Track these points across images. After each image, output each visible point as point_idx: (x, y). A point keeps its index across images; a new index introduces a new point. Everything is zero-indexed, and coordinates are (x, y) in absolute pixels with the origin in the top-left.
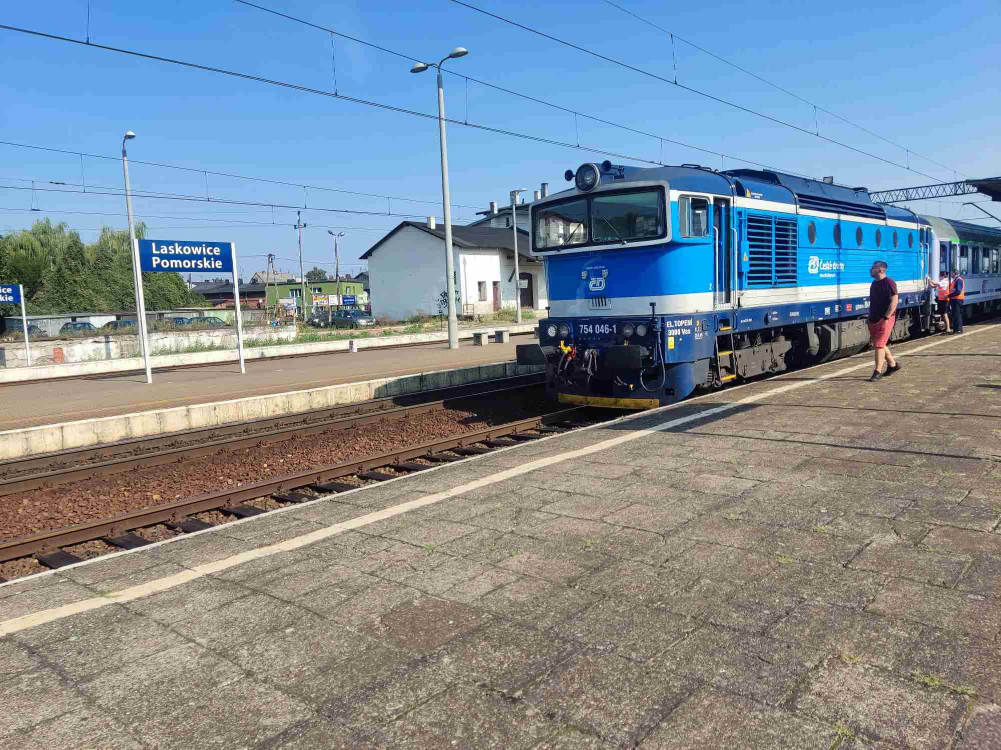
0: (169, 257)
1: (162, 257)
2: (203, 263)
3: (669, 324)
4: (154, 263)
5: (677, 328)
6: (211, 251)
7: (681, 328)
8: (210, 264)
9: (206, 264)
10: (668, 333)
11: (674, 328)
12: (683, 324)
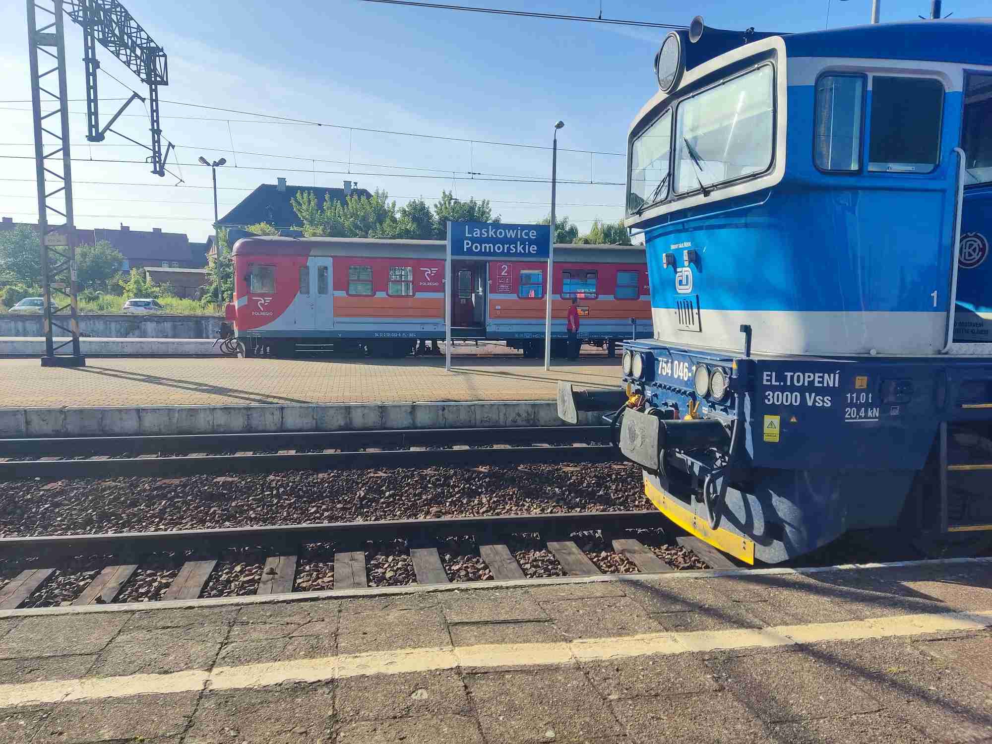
0: (481, 241)
1: (474, 240)
2: (516, 247)
3: (767, 377)
4: (466, 246)
5: (792, 389)
6: (527, 234)
7: (802, 390)
8: (524, 249)
9: (520, 249)
10: (766, 397)
11: (783, 389)
12: (811, 383)
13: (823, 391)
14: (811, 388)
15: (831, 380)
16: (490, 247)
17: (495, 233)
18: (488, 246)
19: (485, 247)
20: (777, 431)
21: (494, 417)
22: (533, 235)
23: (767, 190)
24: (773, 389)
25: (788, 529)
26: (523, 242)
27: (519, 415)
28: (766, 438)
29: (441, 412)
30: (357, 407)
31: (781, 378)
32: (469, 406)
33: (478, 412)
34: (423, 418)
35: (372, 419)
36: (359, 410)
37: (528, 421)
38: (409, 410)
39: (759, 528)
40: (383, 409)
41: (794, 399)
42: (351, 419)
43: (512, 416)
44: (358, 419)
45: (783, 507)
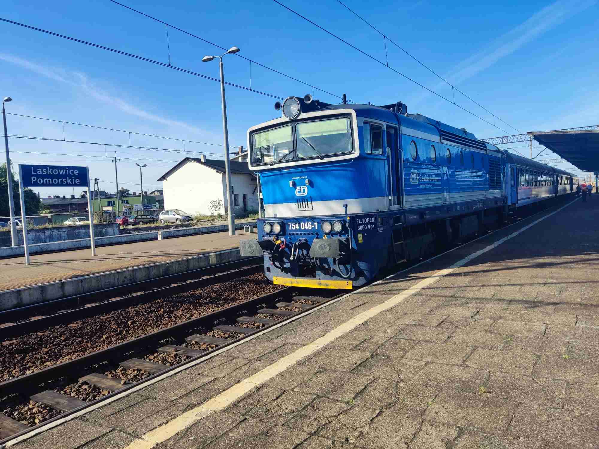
1: (38, 176)
2: (66, 181)
3: (358, 221)
4: (33, 181)
5: (364, 224)
6: (72, 172)
7: (367, 224)
8: (72, 181)
9: (69, 181)
10: (358, 228)
11: (362, 224)
12: (369, 221)
13: (372, 224)
14: (369, 223)
15: (374, 220)
16: (49, 181)
17: (52, 172)
18: (48, 180)
19: (46, 181)
20: (362, 239)
21: (112, 281)
22: (76, 172)
23: (351, 159)
24: (360, 225)
25: (365, 272)
26: (70, 176)
27: (125, 277)
28: (360, 242)
29: (80, 284)
30: (24, 290)
31: (361, 221)
32: (97, 277)
33: (103, 280)
34: (69, 289)
35: (37, 295)
36: (27, 292)
37: (130, 280)
38: (60, 286)
39: (353, 275)
40: (43, 289)
41: (364, 227)
42: (21, 299)
43: (123, 278)
44: (26, 298)
45: (362, 265)
